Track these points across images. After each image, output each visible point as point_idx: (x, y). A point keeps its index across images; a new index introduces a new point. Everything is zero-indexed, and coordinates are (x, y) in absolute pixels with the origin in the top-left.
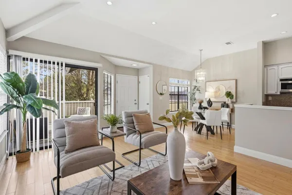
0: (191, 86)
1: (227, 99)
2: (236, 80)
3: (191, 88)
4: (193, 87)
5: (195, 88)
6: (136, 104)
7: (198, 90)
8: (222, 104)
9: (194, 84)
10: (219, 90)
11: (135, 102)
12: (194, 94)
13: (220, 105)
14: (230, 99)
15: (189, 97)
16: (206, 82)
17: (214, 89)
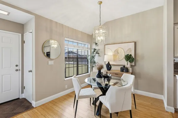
0: (91, 48)
1: (126, 62)
2: (135, 43)
3: (91, 51)
4: (93, 50)
5: (94, 51)
6: (17, 70)
7: (97, 53)
8: (121, 68)
9: (94, 47)
10: (118, 53)
11: (17, 68)
12: (93, 57)
13: (119, 68)
14: (129, 63)
15: (89, 61)
16: (105, 45)
17: (113, 51)
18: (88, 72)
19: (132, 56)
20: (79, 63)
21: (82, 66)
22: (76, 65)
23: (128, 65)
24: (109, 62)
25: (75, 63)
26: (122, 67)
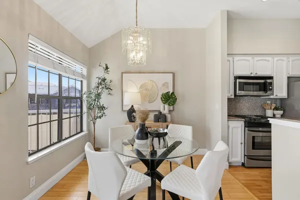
0: (88, 77)
1: (162, 105)
2: (174, 75)
7: (107, 88)
8: (155, 116)
10: (147, 89)
16: (122, 73)
17: (139, 87)
18: (82, 131)
19: (174, 95)
20: (64, 111)
21: (70, 118)
22: (55, 117)
23: (164, 110)
24: (132, 106)
25: (53, 111)
26: (157, 113)
